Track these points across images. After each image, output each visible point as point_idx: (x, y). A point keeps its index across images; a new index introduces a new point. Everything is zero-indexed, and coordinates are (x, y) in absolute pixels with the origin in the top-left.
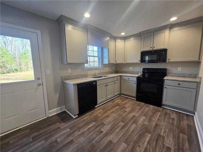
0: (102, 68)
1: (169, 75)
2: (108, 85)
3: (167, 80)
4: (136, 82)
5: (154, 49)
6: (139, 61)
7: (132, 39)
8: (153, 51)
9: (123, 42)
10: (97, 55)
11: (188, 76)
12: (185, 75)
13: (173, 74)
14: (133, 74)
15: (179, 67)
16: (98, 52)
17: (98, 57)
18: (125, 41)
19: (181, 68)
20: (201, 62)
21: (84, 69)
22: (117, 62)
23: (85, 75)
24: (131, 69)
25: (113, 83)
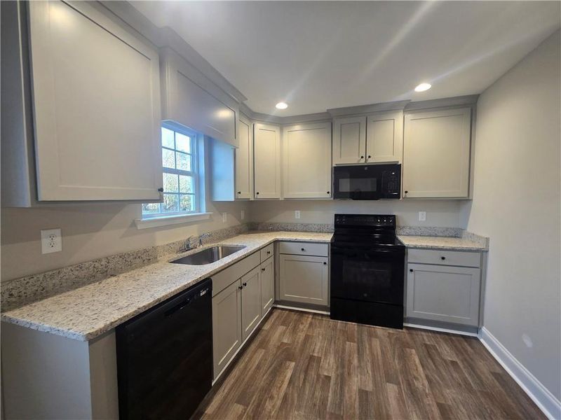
0: (210, 215)
1: (401, 232)
2: (245, 285)
3: (415, 248)
4: (326, 260)
5: (371, 161)
6: (328, 193)
7: (297, 127)
8: (366, 166)
9: (277, 133)
10: (188, 169)
11: (441, 234)
12: (435, 230)
13: (410, 228)
14: (306, 231)
15: (421, 211)
16: (194, 156)
17: (194, 174)
18: (281, 130)
19: (425, 213)
20: (472, 200)
21: (139, 227)
22: (259, 197)
23: (146, 251)
24: (299, 217)
25: (258, 270)
